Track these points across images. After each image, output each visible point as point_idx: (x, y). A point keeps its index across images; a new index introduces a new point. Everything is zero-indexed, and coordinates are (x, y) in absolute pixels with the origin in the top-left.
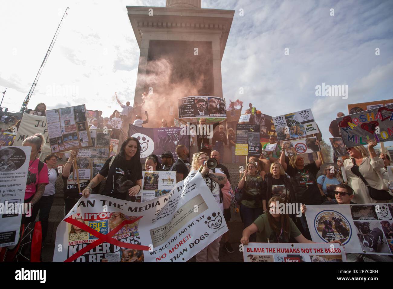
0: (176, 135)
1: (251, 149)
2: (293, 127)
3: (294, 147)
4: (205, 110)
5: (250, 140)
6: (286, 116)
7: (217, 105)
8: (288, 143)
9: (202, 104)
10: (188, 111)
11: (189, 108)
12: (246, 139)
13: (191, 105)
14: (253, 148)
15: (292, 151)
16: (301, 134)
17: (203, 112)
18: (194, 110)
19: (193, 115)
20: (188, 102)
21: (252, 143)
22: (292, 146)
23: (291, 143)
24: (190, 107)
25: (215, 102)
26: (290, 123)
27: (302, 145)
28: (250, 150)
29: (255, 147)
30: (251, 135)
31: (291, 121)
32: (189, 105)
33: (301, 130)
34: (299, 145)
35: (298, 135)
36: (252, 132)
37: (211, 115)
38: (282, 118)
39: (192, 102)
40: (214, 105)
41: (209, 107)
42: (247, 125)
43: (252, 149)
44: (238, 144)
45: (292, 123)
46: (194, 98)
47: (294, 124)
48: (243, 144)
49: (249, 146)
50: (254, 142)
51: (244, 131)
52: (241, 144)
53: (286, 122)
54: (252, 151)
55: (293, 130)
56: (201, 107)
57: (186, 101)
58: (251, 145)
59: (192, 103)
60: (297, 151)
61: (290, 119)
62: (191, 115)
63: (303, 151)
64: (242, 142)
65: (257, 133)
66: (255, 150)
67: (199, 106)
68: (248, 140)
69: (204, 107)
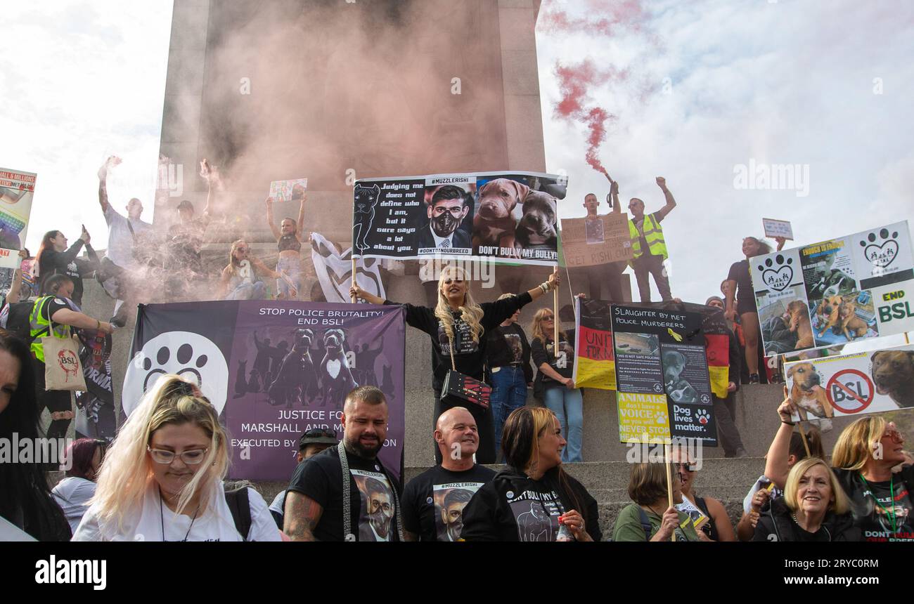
0: (338, 335)
1: (681, 415)
2: (830, 299)
3: (824, 385)
4: (460, 228)
5: (671, 377)
6: (806, 253)
7: (513, 207)
8: (804, 371)
9: (447, 204)
10: (389, 234)
11: (395, 222)
12: (657, 372)
13: (404, 213)
14: (688, 411)
15: (817, 402)
16: (856, 330)
17: (450, 238)
18: (413, 230)
19: (409, 248)
20: (395, 200)
21: (680, 392)
22: (815, 380)
23: (813, 368)
24: (400, 217)
25: (505, 194)
26: (816, 285)
27: (855, 379)
28: (680, 423)
29: (694, 408)
30: (673, 357)
31: (822, 274)
32: (397, 213)
33: (858, 316)
34: (843, 380)
35: (844, 334)
36: (675, 342)
37: (482, 249)
38: (790, 261)
39: (410, 200)
40: (500, 206)
41: (476, 214)
42: (653, 314)
43: (684, 415)
44: (627, 395)
45: (827, 284)
46: (421, 186)
47: (835, 288)
48: (648, 396)
49: (670, 402)
50: (688, 386)
51: (645, 336)
52: (640, 392)
53: (803, 281)
54: (683, 423)
55: (827, 311)
56: (443, 216)
57: (389, 195)
58: (678, 400)
59: (413, 204)
60: (834, 405)
61: (821, 266)
62: (400, 249)
63: (858, 404)
64: (645, 387)
65: (693, 348)
66: (696, 422)
67: (438, 214)
68: (664, 379)
69: (456, 215)
